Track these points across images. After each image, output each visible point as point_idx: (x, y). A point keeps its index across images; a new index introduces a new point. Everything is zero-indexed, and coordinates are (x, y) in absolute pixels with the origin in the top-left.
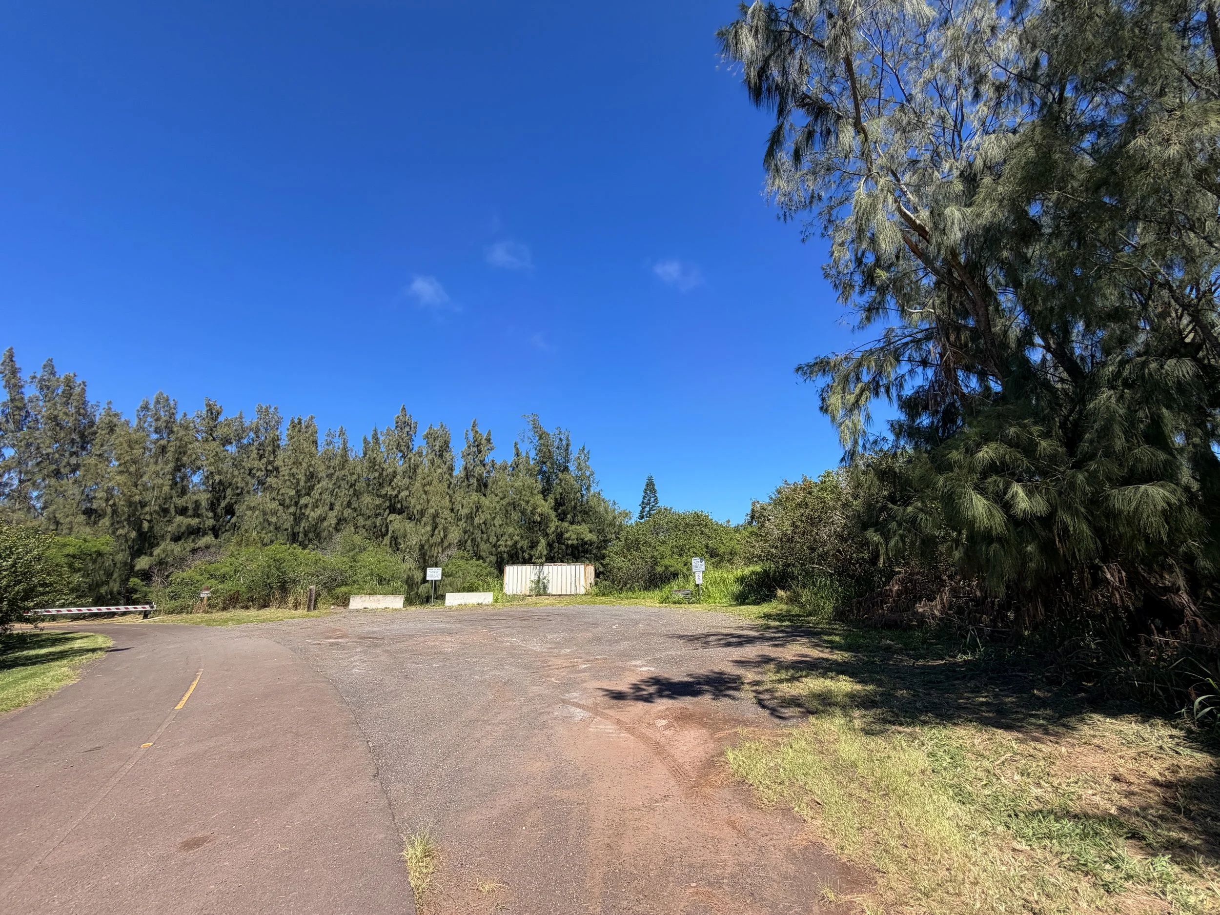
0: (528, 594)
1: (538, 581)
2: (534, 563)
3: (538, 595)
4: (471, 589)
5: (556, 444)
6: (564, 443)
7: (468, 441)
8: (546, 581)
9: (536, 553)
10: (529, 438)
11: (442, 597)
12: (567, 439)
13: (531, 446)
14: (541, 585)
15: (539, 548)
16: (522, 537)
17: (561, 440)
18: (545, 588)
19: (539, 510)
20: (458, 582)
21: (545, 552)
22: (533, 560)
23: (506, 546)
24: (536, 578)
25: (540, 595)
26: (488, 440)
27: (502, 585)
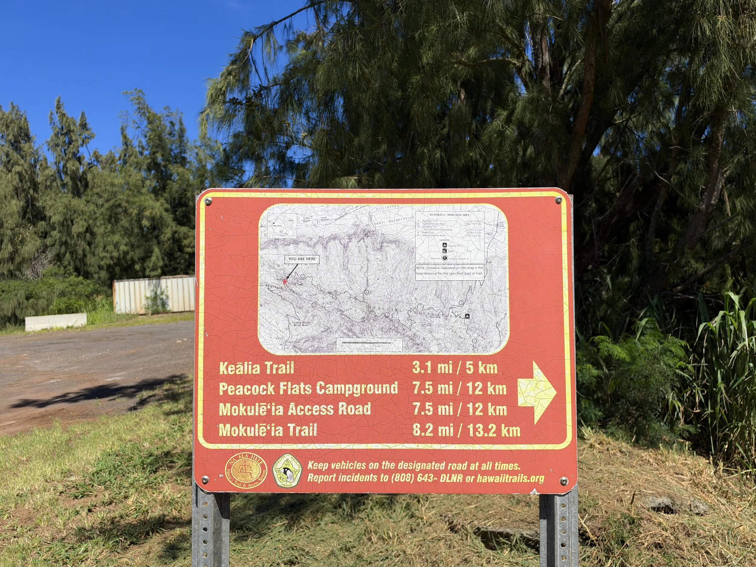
0: (143, 312)
1: (155, 298)
2: (149, 277)
3: (156, 312)
4: (69, 310)
5: (168, 130)
6: (177, 127)
7: (54, 128)
8: (164, 297)
9: (150, 264)
10: (135, 122)
11: (20, 322)
12: (181, 124)
13: (138, 132)
14: (159, 302)
15: (154, 258)
16: (132, 246)
17: (172, 123)
18: (164, 304)
19: (147, 213)
20: (42, 303)
21: (161, 263)
22: (147, 273)
23: (112, 258)
24: (153, 294)
25: (158, 313)
26: (84, 126)
27: (111, 304)
